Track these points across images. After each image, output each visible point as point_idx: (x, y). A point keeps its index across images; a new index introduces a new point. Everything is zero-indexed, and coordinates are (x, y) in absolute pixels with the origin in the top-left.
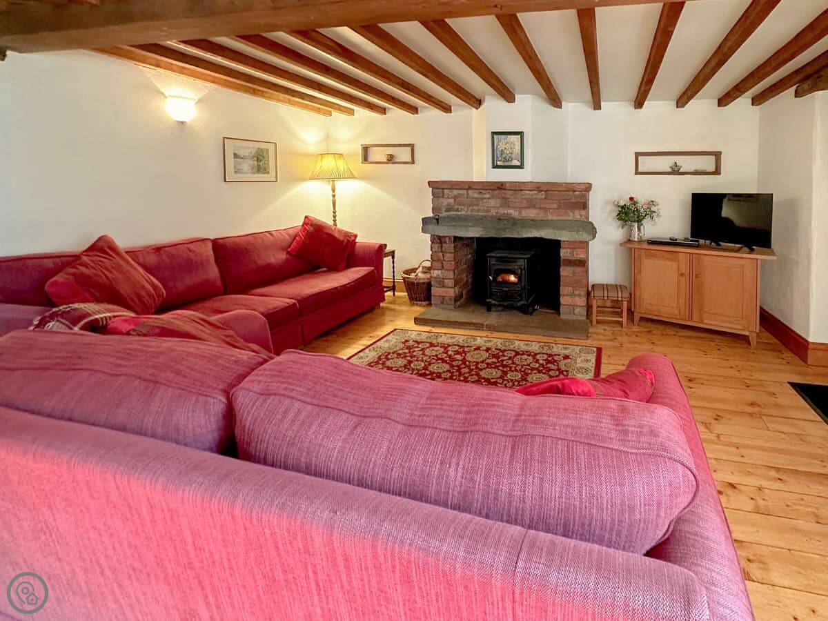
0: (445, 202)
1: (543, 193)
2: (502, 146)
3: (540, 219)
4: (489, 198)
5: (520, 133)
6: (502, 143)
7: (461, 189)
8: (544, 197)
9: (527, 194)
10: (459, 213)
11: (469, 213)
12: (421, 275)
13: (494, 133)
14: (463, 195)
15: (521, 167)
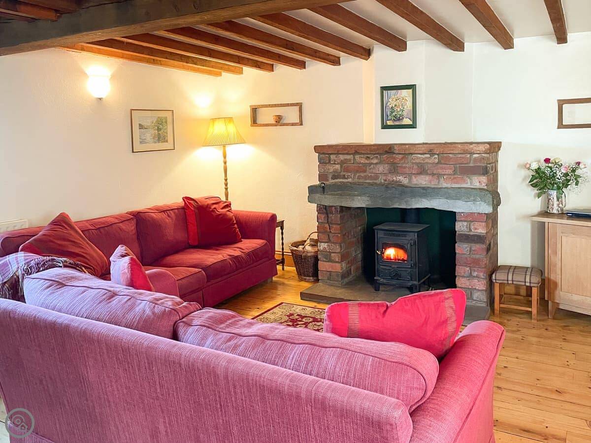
0: (331, 168)
1: (436, 156)
2: (392, 103)
3: (433, 186)
4: (376, 164)
5: (412, 87)
6: (392, 98)
7: (347, 154)
8: (437, 161)
9: (418, 158)
10: (346, 180)
11: (356, 180)
12: (308, 248)
13: (384, 89)
14: (350, 160)
15: (413, 126)
